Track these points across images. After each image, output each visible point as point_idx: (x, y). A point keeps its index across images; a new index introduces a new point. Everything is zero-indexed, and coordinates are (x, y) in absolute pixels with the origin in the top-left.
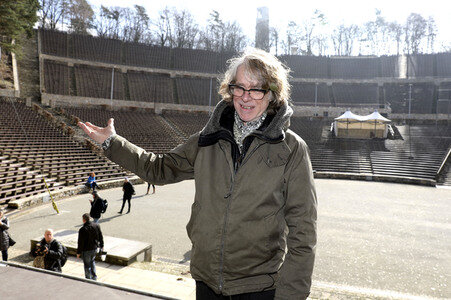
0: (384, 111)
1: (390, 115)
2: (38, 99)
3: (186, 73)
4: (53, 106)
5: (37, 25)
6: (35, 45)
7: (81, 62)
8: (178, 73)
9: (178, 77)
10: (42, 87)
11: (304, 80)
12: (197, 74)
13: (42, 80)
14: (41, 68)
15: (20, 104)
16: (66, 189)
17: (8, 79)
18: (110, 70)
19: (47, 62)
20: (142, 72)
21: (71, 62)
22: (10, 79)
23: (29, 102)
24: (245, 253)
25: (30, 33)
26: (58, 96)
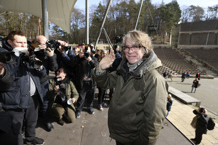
2: (177, 47)
4: (181, 49)
5: (179, 23)
6: (178, 29)
7: (195, 32)
10: (178, 43)
13: (179, 41)
14: (179, 37)
15: (170, 49)
16: (178, 75)
17: (168, 41)
18: (207, 33)
19: (182, 34)
21: (190, 33)
22: (169, 41)
23: (173, 48)
25: (177, 26)
26: (183, 45)
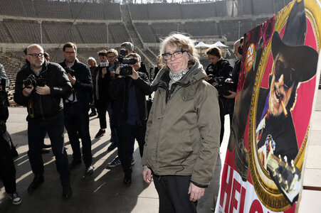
0: (222, 40)
1: (226, 43)
3: (83, 21)
4: (4, 52)
8: (77, 21)
9: (78, 24)
11: (165, 21)
12: (91, 21)
20: (53, 22)
24: (170, 151)
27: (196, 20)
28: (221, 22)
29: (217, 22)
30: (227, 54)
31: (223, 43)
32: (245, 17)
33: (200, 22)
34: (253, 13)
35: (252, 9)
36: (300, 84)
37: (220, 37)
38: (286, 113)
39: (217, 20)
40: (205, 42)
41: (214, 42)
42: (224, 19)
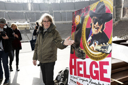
27: (13, 11)
28: (26, 13)
29: (24, 13)
30: (31, 28)
31: (28, 22)
32: (37, 11)
33: (16, 13)
34: (40, 10)
35: (40, 8)
36: (106, 23)
37: (27, 20)
38: (101, 32)
39: (24, 12)
40: (19, 22)
41: (24, 22)
42: (27, 12)
